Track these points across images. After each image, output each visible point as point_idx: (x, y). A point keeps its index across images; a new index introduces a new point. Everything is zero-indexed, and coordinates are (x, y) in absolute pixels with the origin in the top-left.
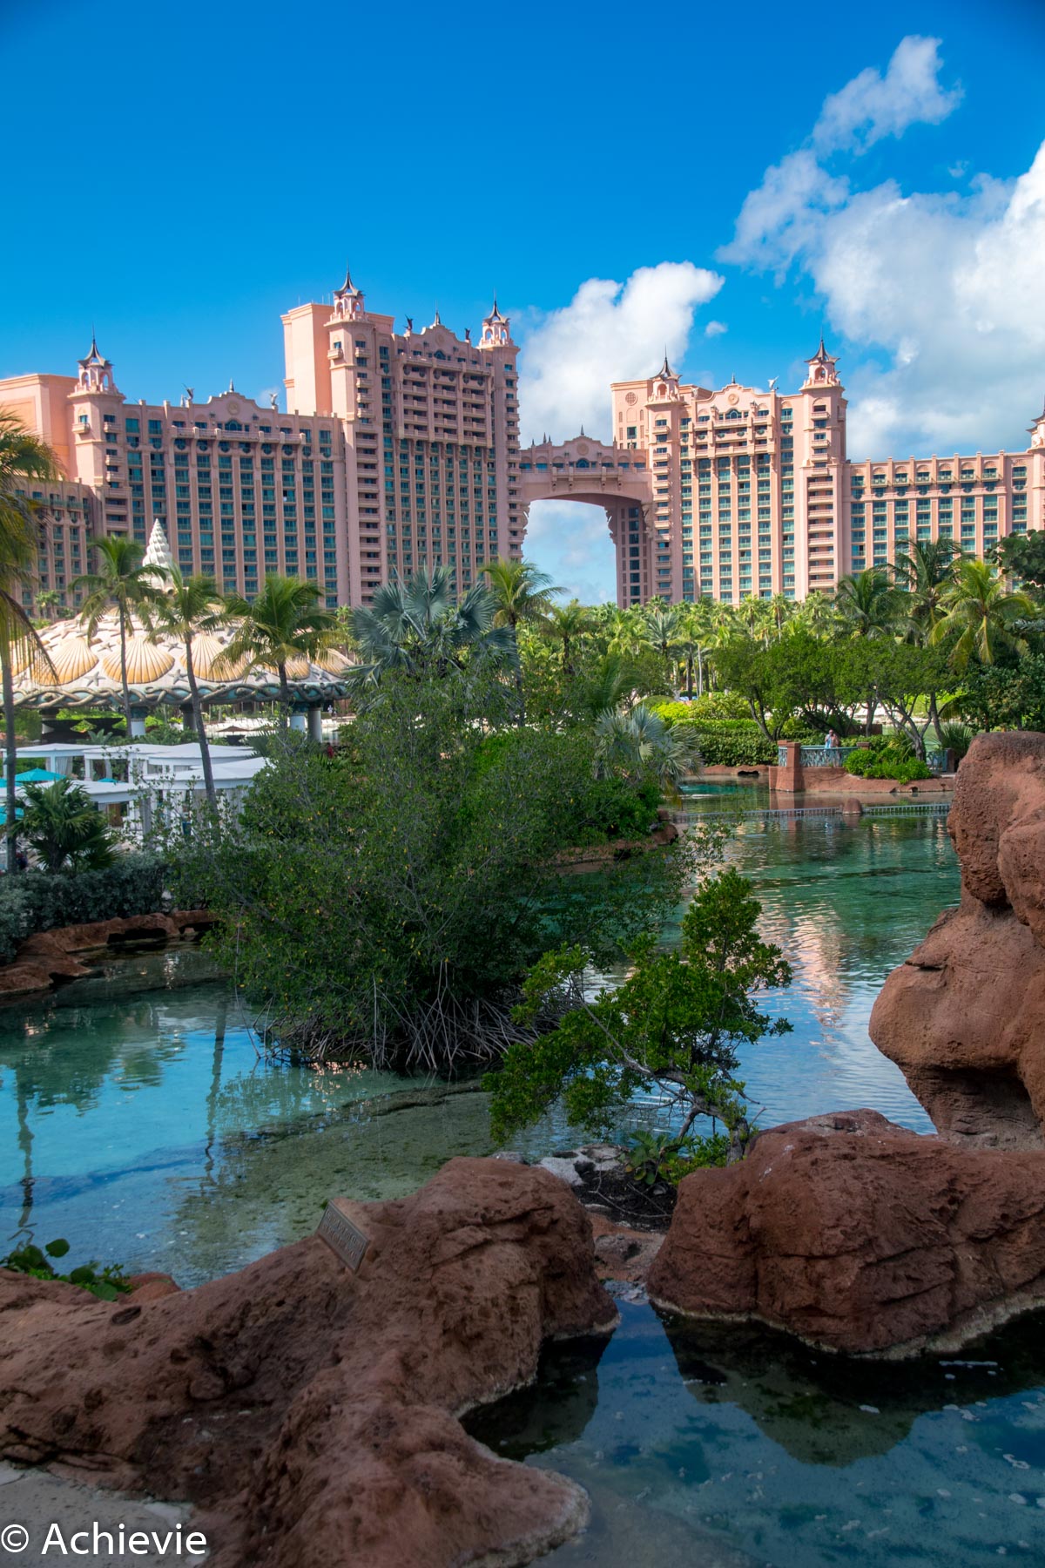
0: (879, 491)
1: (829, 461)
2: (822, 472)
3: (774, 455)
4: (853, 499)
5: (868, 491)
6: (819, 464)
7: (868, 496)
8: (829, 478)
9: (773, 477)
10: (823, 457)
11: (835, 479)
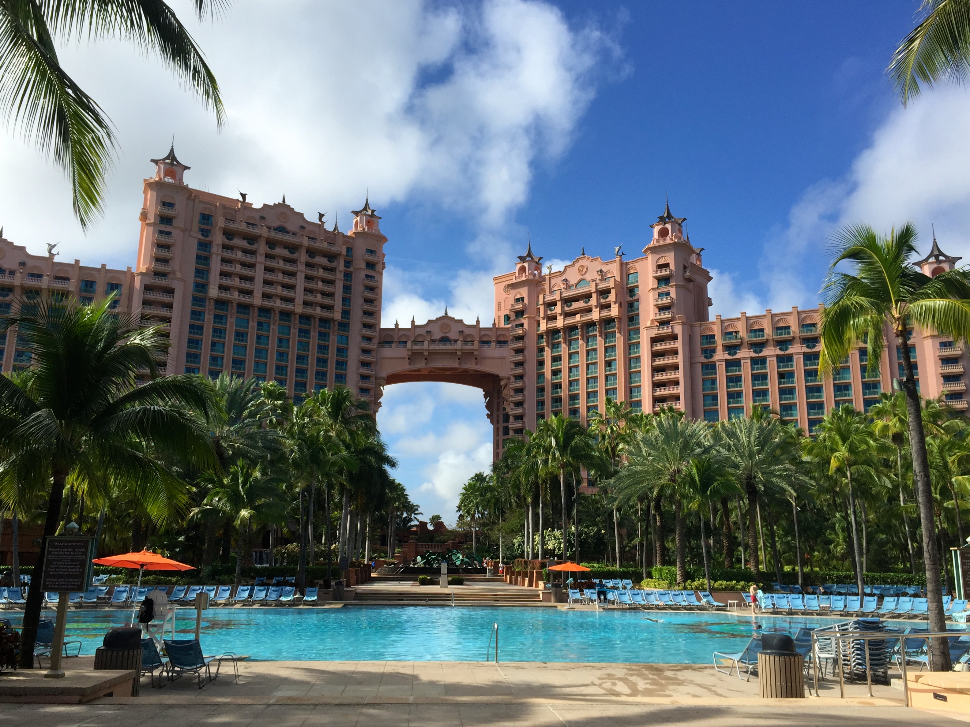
0: (731, 348)
1: (673, 319)
2: (666, 330)
3: (620, 319)
4: (703, 360)
5: (720, 348)
6: (663, 323)
7: (720, 355)
8: (674, 337)
9: (619, 340)
10: (667, 315)
11: (680, 337)
